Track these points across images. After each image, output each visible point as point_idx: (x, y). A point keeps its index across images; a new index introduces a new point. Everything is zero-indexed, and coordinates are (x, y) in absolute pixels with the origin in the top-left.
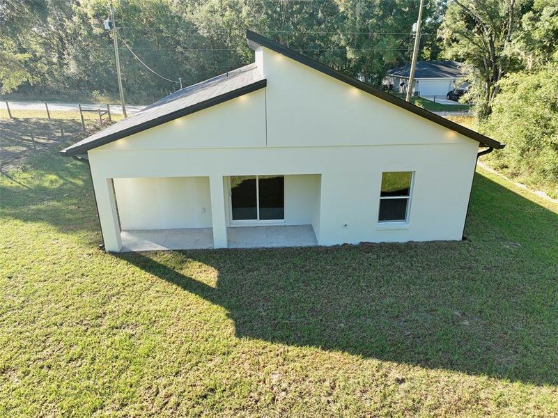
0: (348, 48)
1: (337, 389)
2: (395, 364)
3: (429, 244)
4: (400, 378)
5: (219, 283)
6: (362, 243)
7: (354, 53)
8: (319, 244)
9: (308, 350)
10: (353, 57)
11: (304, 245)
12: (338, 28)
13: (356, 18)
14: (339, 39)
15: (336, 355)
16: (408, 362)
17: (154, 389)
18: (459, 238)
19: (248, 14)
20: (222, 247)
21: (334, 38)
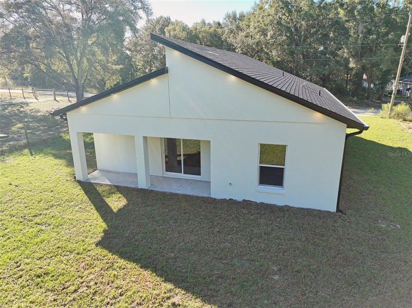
0: (351, 59)
1: (123, 297)
2: (183, 292)
3: (301, 210)
4: (177, 303)
5: (120, 210)
6: (244, 200)
7: (355, 63)
8: (213, 196)
9: (130, 265)
10: (354, 66)
11: (200, 195)
12: (343, 44)
13: (359, 36)
14: (345, 53)
15: (147, 273)
16: (193, 293)
17: (18, 264)
18: (333, 209)
19: (271, 37)
20: (144, 188)
21: (339, 53)
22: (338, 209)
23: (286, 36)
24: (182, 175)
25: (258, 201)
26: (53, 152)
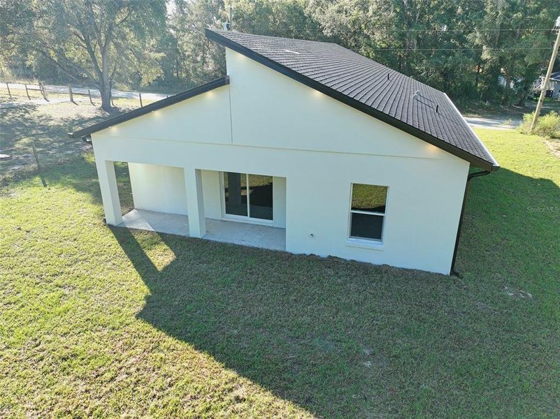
0: (484, 47)
1: (173, 388)
2: (249, 382)
3: (404, 271)
4: (241, 396)
5: (166, 268)
6: (330, 257)
8: (289, 249)
9: (181, 345)
10: (489, 57)
11: (273, 248)
12: (475, 25)
13: (497, 13)
14: (476, 37)
15: (202, 357)
16: (262, 384)
19: (374, 13)
20: (197, 237)
21: (469, 37)
22: (453, 272)
23: (395, 11)
24: (248, 219)
25: (348, 258)
26: (74, 181)
